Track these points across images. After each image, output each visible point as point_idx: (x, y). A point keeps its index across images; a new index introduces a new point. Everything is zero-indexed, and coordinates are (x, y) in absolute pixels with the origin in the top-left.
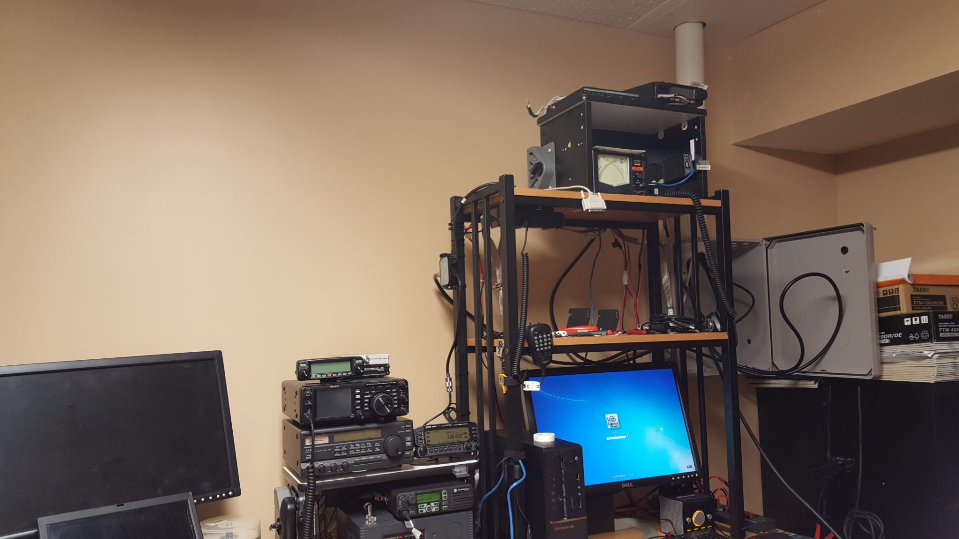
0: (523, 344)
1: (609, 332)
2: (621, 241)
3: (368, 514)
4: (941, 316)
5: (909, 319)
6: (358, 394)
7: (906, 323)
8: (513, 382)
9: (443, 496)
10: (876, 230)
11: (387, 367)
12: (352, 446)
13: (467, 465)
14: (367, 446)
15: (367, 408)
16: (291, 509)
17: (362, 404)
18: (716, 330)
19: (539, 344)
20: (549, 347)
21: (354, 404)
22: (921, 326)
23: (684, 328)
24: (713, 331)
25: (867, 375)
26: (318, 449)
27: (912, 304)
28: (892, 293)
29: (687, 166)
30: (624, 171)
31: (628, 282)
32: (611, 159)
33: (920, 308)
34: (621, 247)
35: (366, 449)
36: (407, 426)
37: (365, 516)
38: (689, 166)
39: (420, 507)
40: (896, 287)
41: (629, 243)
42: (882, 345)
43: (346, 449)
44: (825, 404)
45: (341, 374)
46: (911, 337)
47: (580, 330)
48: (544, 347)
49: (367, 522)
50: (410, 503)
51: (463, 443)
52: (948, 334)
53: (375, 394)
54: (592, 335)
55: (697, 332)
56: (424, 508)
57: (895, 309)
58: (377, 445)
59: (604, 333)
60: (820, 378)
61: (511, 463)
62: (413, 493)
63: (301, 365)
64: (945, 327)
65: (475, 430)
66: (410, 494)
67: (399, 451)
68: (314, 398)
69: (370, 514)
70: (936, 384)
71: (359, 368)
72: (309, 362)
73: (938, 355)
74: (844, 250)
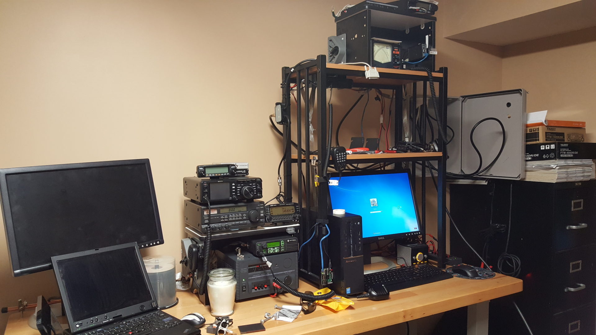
0: (329, 158)
1: (376, 151)
2: (380, 96)
3: (238, 253)
4: (562, 145)
5: (544, 146)
6: (234, 186)
7: (542, 149)
8: (323, 181)
9: (282, 244)
10: (528, 93)
11: (247, 170)
12: (230, 215)
13: (294, 227)
14: (239, 216)
15: (239, 194)
16: (195, 251)
17: (236, 192)
18: (435, 151)
19: (339, 159)
20: (345, 160)
21: (231, 192)
22: (550, 151)
23: (417, 149)
24: (433, 152)
25: (517, 178)
26: (213, 217)
27: (546, 137)
28: (535, 131)
29: (424, 52)
30: (388, 53)
31: (383, 122)
32: (381, 46)
33: (550, 140)
34: (380, 100)
35: (238, 217)
36: (261, 205)
37: (237, 255)
38: (425, 51)
39: (269, 249)
40: (537, 127)
41: (384, 98)
42: (527, 161)
43: (227, 217)
44: (491, 194)
45: (223, 174)
46: (544, 156)
47: (359, 150)
48: (341, 160)
49: (238, 258)
50: (264, 247)
51: (291, 215)
52: (565, 155)
53: (243, 186)
54: (366, 153)
55: (425, 152)
56: (271, 251)
57: (536, 140)
58: (245, 215)
59: (373, 152)
60: (489, 179)
61: (321, 226)
62: (265, 242)
63: (200, 168)
64: (564, 151)
65: (298, 207)
66: (263, 243)
67: (257, 219)
68: (208, 188)
69: (239, 254)
70: (556, 183)
71: (233, 171)
72: (204, 167)
73: (559, 167)
74: (509, 105)
